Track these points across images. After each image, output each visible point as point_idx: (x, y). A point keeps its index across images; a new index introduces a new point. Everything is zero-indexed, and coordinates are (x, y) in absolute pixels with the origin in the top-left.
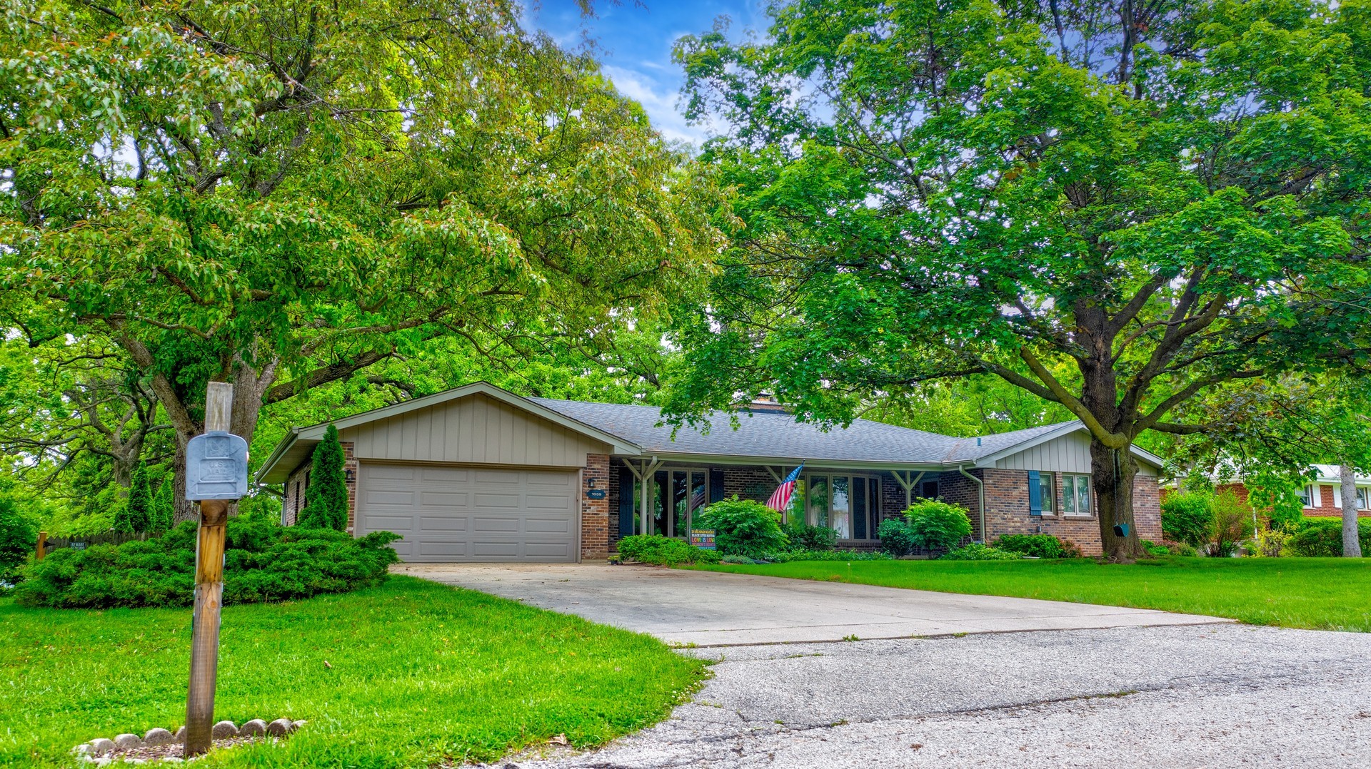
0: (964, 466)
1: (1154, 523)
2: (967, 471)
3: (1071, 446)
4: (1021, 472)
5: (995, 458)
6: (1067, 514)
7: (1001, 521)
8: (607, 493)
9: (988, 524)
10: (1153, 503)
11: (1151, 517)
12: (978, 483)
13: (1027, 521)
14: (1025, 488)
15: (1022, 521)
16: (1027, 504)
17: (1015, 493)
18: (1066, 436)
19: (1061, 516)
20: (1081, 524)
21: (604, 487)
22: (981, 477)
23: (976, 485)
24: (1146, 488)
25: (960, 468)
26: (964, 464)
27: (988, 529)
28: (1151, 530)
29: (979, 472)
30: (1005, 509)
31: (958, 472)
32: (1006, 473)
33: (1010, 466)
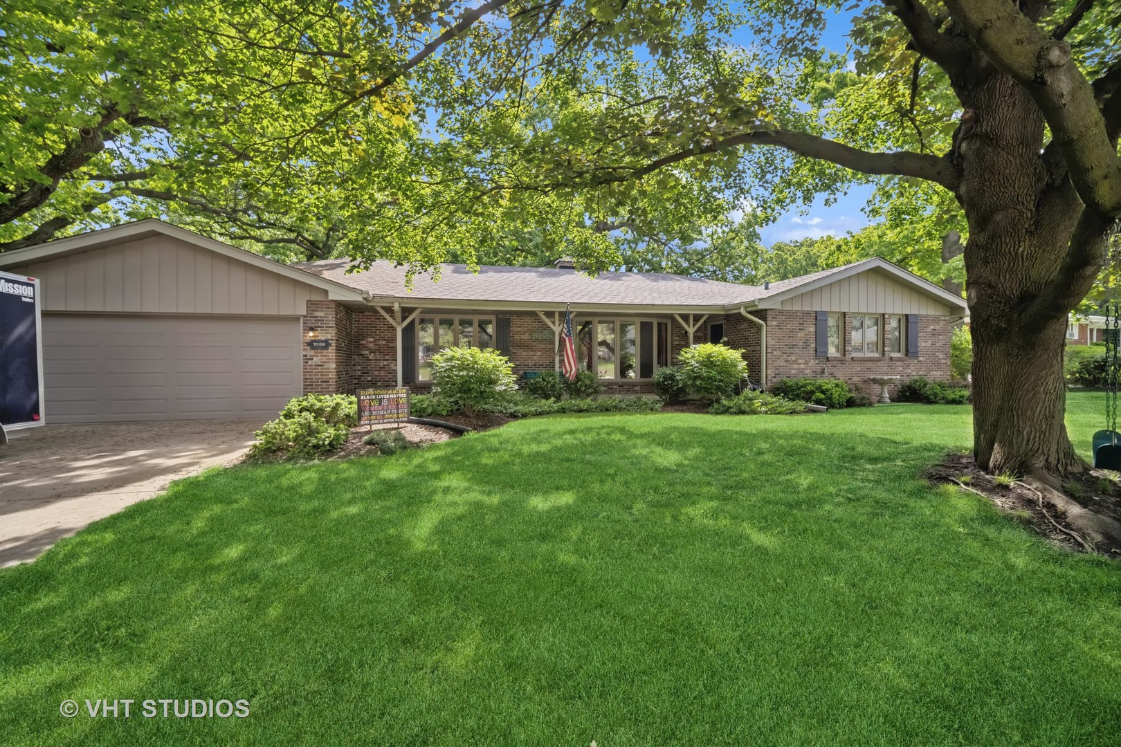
0: (746, 308)
1: (944, 361)
2: (750, 313)
3: (863, 284)
4: (808, 313)
5: (780, 299)
6: (854, 355)
7: (784, 364)
8: (333, 344)
9: (769, 366)
10: (944, 342)
11: (941, 356)
12: (761, 326)
13: (812, 363)
14: (812, 329)
15: (806, 363)
16: (813, 345)
17: (801, 334)
18: (858, 274)
19: (848, 357)
20: (869, 364)
21: (329, 337)
22: (764, 319)
23: (759, 327)
24: (938, 328)
25: (743, 311)
26: (747, 305)
27: (769, 372)
28: (939, 369)
29: (762, 314)
30: (789, 351)
31: (740, 313)
32: (791, 314)
33: (797, 307)
